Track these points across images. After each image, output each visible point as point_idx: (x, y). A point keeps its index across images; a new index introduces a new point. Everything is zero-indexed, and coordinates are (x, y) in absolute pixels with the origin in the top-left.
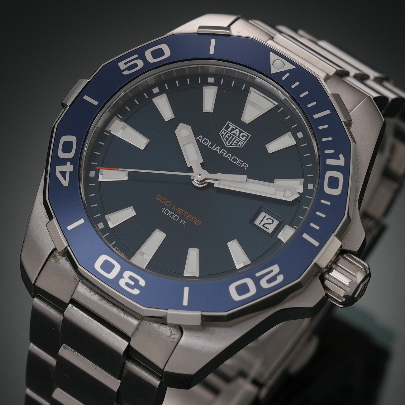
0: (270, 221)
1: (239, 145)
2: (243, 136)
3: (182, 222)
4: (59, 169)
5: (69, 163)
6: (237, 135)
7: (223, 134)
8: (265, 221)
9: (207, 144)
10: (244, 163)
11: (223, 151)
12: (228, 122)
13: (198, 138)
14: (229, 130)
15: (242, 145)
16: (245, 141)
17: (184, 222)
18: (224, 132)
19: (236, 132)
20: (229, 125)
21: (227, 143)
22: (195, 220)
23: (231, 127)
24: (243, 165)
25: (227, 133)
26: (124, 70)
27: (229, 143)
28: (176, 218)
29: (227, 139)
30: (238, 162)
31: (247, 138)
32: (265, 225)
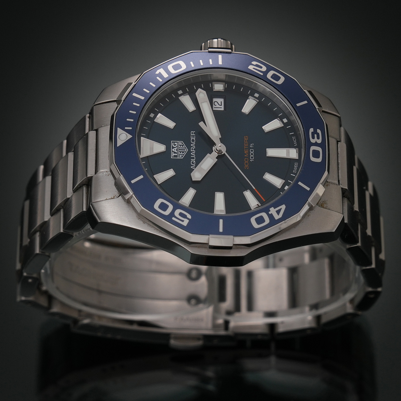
0: (216, 103)
1: (182, 143)
2: (175, 145)
3: (252, 146)
4: (277, 217)
5: (270, 213)
6: (177, 148)
7: (181, 156)
8: (218, 106)
9: (194, 161)
10: (191, 135)
11: (192, 150)
12: (172, 158)
13: (194, 168)
14: (176, 154)
15: (181, 142)
16: (177, 142)
17: (251, 145)
18: (180, 156)
19: (175, 150)
20: (173, 156)
21: (185, 151)
22: (245, 140)
23: (173, 154)
24: (193, 135)
25: (179, 154)
26: (188, 219)
27: (185, 150)
28: (252, 151)
29: (183, 152)
30: (193, 138)
31: (174, 142)
32: (220, 105)
